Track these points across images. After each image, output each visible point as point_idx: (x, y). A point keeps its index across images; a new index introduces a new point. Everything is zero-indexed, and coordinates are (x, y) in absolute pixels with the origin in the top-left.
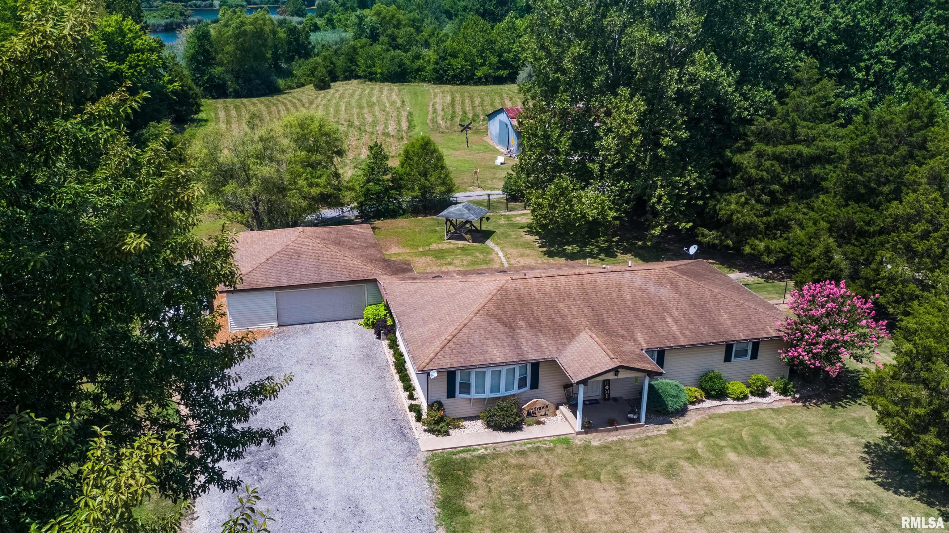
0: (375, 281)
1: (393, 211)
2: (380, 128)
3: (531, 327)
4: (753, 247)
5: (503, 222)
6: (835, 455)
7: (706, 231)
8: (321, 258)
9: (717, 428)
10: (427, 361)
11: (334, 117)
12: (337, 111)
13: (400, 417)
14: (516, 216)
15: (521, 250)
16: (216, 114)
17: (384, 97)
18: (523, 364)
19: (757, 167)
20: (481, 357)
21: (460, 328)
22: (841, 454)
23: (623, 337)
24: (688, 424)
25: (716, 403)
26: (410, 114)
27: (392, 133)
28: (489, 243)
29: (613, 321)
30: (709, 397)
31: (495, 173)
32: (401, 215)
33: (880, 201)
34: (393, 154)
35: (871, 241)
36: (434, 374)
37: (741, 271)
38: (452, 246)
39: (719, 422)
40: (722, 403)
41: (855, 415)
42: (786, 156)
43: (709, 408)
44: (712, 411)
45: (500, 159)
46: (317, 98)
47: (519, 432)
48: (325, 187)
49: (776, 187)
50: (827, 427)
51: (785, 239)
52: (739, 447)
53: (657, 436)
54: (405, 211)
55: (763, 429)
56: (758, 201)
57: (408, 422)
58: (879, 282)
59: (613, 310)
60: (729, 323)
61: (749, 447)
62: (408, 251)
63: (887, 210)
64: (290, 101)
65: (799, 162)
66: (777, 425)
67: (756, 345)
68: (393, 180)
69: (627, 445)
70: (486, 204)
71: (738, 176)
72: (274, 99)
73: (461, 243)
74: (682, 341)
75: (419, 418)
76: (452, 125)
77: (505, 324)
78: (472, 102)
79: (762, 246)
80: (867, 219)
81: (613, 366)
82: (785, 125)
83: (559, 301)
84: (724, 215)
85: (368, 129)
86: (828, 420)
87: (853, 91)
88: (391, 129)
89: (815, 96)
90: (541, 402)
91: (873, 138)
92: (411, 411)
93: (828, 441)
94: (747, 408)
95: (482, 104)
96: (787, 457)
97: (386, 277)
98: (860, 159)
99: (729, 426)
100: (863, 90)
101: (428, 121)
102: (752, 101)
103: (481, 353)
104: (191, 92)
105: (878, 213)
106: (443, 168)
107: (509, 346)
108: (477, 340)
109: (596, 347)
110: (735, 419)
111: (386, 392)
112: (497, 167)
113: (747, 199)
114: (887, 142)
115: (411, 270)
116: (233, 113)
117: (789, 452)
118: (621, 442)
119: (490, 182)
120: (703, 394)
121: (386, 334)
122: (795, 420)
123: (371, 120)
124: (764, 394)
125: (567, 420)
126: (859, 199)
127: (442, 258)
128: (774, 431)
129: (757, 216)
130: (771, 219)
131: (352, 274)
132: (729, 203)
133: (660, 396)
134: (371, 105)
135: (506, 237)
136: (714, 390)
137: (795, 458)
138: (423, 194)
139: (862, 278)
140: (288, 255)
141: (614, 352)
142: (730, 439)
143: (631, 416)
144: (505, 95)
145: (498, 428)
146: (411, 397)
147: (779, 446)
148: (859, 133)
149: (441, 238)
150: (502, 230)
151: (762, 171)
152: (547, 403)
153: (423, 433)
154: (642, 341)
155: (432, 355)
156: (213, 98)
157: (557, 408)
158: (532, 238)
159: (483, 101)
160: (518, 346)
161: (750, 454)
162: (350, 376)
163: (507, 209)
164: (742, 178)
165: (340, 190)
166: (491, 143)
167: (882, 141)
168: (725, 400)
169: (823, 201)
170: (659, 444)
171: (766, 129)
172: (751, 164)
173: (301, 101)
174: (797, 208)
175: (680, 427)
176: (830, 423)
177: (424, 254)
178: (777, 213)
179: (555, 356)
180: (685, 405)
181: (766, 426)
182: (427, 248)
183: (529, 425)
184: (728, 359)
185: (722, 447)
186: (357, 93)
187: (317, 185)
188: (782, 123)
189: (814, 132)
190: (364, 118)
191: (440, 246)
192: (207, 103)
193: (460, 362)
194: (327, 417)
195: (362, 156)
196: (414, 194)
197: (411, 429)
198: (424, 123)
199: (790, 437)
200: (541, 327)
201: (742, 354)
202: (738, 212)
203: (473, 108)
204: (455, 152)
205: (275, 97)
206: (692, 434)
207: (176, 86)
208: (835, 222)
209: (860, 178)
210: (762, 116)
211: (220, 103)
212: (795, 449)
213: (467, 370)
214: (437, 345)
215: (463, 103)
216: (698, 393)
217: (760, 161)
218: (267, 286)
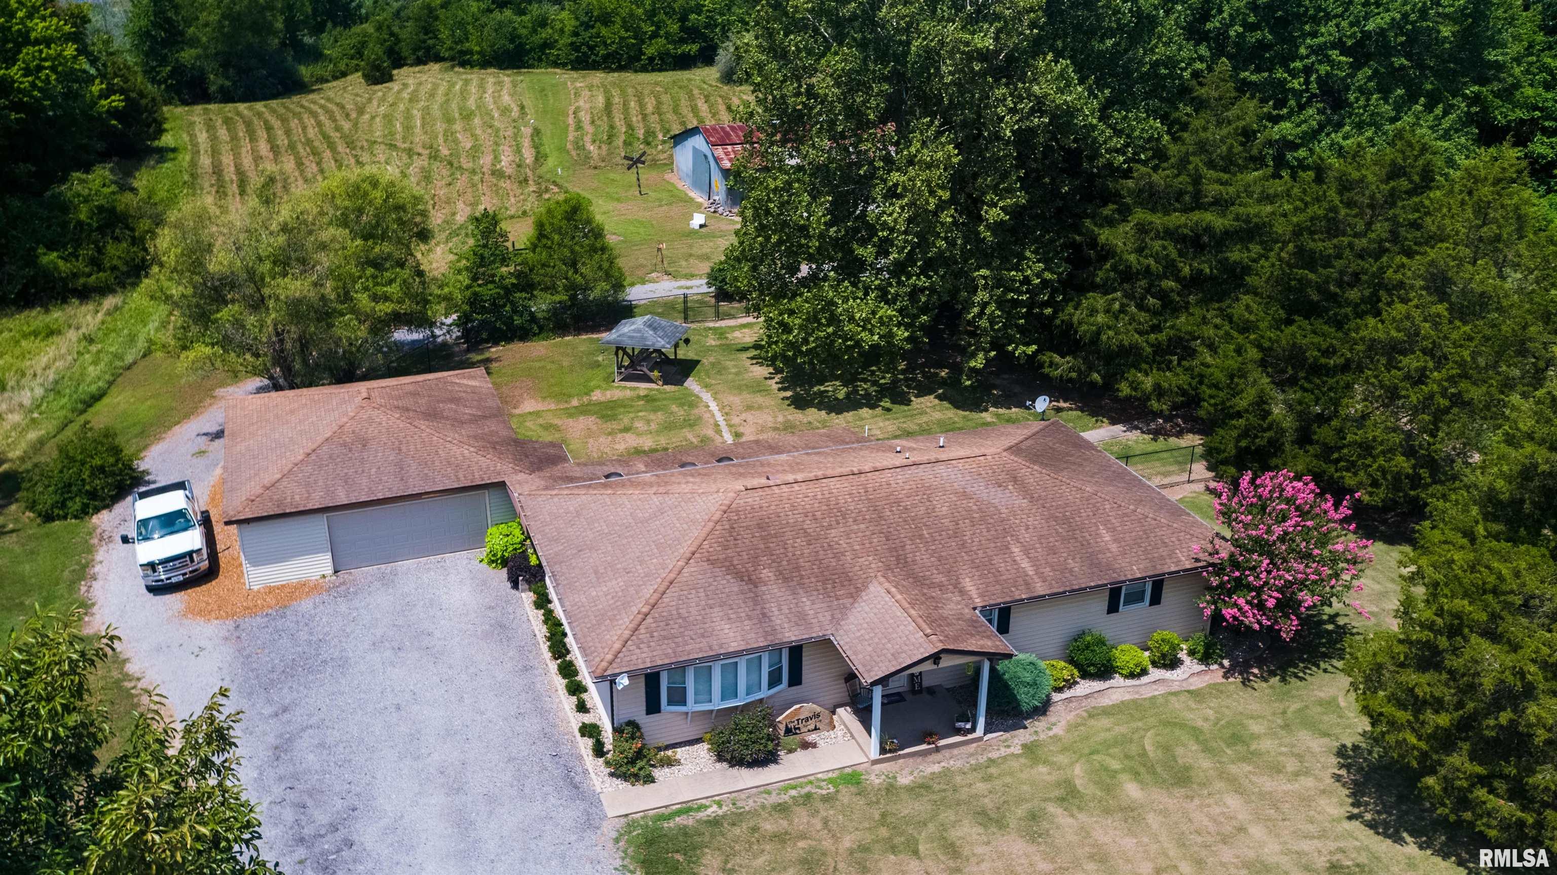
0: (502, 485)
1: (521, 328)
2: (486, 160)
3: (786, 580)
4: (1135, 385)
5: (712, 341)
6: (1297, 774)
7: (1057, 358)
8: (404, 449)
9: (1103, 735)
10: (609, 657)
11: (404, 139)
12: (408, 128)
13: (565, 749)
14: (733, 329)
15: (747, 397)
16: (193, 136)
17: (488, 97)
18: (775, 650)
19: (1140, 250)
20: (704, 644)
21: (662, 589)
22: (1307, 773)
23: (941, 586)
24: (1056, 730)
25: (1097, 685)
26: (537, 132)
27: (509, 171)
28: (692, 384)
29: (922, 558)
30: (1085, 675)
31: (691, 246)
32: (535, 335)
33: (1346, 316)
34: (512, 212)
35: (1331, 381)
36: (623, 681)
37: (1113, 422)
38: (628, 393)
39: (1105, 722)
40: (1108, 684)
41: (1322, 695)
42: (1185, 231)
43: (1087, 696)
44: (1092, 702)
45: (698, 219)
46: (370, 100)
47: (773, 767)
48: (400, 302)
49: (1170, 284)
50: (1280, 721)
51: (1186, 370)
52: (1142, 770)
53: (1005, 758)
54: (541, 329)
55: (1177, 732)
56: (1141, 307)
57: (580, 758)
58: (1345, 451)
59: (921, 537)
60: (1114, 547)
61: (1159, 770)
62: (553, 407)
63: (1357, 330)
64: (322, 107)
65: (1206, 239)
66: (1200, 723)
67: (1158, 585)
68: (519, 275)
69: (958, 779)
70: (680, 307)
71: (1108, 266)
72: (294, 102)
73: (643, 387)
74: (1041, 589)
75: (599, 751)
76: (610, 153)
77: (740, 576)
78: (642, 105)
79: (1148, 383)
80: (1324, 346)
81: (932, 650)
82: (1183, 178)
83: (830, 527)
84: (1085, 332)
85: (467, 164)
86: (1278, 706)
87: (1285, 111)
88: (505, 162)
89: (1231, 129)
90: (809, 708)
91: (1334, 209)
92: (583, 735)
93: (1283, 749)
94: (1147, 693)
95: (658, 110)
96: (1219, 785)
97: (521, 476)
98: (1312, 245)
99: (1123, 729)
100: (1302, 107)
101: (569, 146)
102: (1128, 136)
103: (703, 636)
104: (144, 102)
105: (1340, 335)
106: (603, 249)
107: (749, 618)
108: (694, 611)
109: (899, 613)
110: (1132, 716)
111: (537, 698)
112: (693, 232)
113: (1122, 305)
114: (1355, 216)
115: (563, 459)
116: (223, 133)
117: (1222, 775)
118: (946, 774)
119: (684, 263)
120: (1076, 672)
121: (528, 582)
122: (1227, 712)
123: (469, 145)
124: (1172, 663)
125: (852, 736)
126: (1310, 311)
127: (613, 418)
128: (1196, 733)
129: (1140, 333)
130: (1162, 337)
131: (461, 475)
132: (1093, 312)
133: (1006, 686)
134: (467, 117)
135: (719, 372)
136: (1093, 665)
137: (1234, 783)
138: (573, 298)
139: (1317, 442)
140: (345, 445)
141: (931, 621)
142: (1127, 757)
143: (960, 724)
144: (696, 92)
145: (737, 761)
146: (582, 708)
147: (1205, 763)
148: (1308, 199)
149: (609, 379)
150: (712, 359)
151: (1146, 257)
152: (818, 709)
153: (608, 780)
154: (974, 593)
155: (617, 646)
156: (185, 103)
157: (834, 713)
158: (762, 371)
159: (659, 103)
160: (765, 616)
161: (1161, 783)
162: (472, 670)
163: (719, 316)
164: (1114, 268)
165: (427, 302)
166: (680, 185)
167: (1347, 215)
168: (1110, 678)
169: (1248, 307)
170: (1011, 774)
171: (1151, 185)
172: (1130, 246)
173: (342, 107)
174: (1204, 318)
175: (1042, 736)
176: (1284, 713)
177: (584, 410)
178: (1172, 327)
179: (829, 631)
180: (1048, 697)
181: (1182, 726)
182: (585, 399)
183: (790, 751)
184: (1113, 608)
185: (1113, 774)
186: (441, 91)
187: (386, 298)
188: (1177, 176)
189: (1231, 190)
190: (456, 141)
191: (609, 395)
192: (174, 113)
193: (667, 655)
194: (436, 756)
195: (458, 217)
196: (557, 298)
197: (586, 772)
198: (562, 149)
199: (1223, 746)
200: (802, 577)
201: (1135, 597)
202: (1109, 328)
203: (645, 117)
204: (619, 206)
205: (295, 99)
206: (1064, 750)
207: (116, 101)
208: (1271, 349)
209: (1312, 276)
210: (1145, 163)
211: (197, 114)
212: (1233, 769)
213: (680, 668)
214: (625, 623)
215: (626, 104)
216: (1067, 671)
217: (1143, 241)
218: (310, 506)
